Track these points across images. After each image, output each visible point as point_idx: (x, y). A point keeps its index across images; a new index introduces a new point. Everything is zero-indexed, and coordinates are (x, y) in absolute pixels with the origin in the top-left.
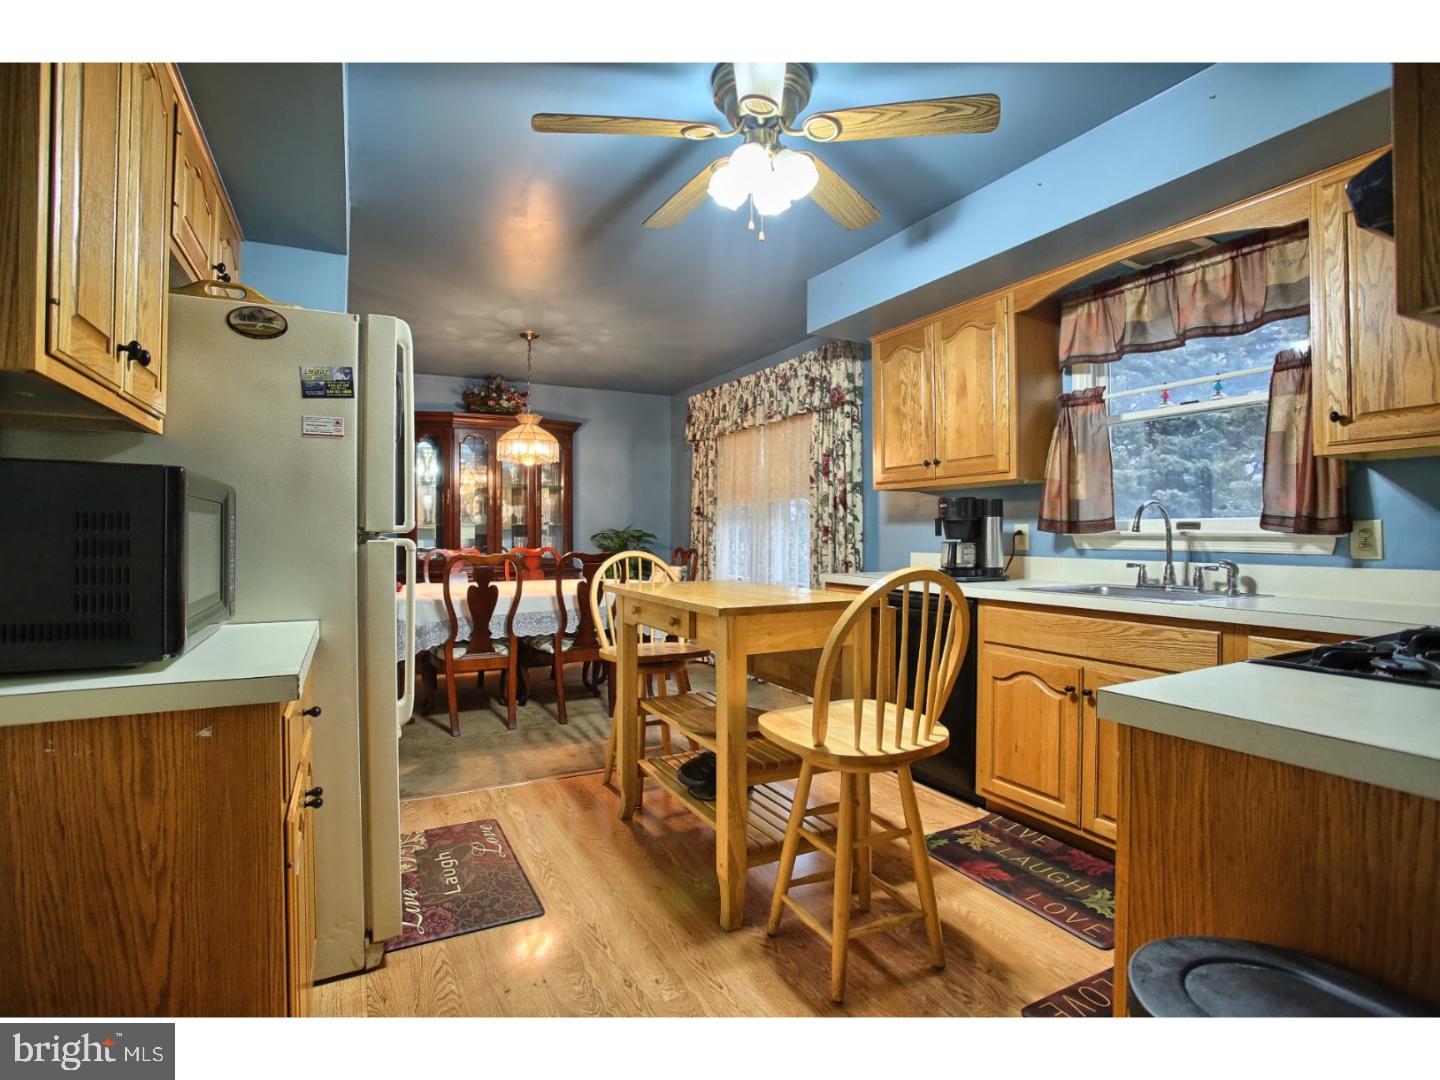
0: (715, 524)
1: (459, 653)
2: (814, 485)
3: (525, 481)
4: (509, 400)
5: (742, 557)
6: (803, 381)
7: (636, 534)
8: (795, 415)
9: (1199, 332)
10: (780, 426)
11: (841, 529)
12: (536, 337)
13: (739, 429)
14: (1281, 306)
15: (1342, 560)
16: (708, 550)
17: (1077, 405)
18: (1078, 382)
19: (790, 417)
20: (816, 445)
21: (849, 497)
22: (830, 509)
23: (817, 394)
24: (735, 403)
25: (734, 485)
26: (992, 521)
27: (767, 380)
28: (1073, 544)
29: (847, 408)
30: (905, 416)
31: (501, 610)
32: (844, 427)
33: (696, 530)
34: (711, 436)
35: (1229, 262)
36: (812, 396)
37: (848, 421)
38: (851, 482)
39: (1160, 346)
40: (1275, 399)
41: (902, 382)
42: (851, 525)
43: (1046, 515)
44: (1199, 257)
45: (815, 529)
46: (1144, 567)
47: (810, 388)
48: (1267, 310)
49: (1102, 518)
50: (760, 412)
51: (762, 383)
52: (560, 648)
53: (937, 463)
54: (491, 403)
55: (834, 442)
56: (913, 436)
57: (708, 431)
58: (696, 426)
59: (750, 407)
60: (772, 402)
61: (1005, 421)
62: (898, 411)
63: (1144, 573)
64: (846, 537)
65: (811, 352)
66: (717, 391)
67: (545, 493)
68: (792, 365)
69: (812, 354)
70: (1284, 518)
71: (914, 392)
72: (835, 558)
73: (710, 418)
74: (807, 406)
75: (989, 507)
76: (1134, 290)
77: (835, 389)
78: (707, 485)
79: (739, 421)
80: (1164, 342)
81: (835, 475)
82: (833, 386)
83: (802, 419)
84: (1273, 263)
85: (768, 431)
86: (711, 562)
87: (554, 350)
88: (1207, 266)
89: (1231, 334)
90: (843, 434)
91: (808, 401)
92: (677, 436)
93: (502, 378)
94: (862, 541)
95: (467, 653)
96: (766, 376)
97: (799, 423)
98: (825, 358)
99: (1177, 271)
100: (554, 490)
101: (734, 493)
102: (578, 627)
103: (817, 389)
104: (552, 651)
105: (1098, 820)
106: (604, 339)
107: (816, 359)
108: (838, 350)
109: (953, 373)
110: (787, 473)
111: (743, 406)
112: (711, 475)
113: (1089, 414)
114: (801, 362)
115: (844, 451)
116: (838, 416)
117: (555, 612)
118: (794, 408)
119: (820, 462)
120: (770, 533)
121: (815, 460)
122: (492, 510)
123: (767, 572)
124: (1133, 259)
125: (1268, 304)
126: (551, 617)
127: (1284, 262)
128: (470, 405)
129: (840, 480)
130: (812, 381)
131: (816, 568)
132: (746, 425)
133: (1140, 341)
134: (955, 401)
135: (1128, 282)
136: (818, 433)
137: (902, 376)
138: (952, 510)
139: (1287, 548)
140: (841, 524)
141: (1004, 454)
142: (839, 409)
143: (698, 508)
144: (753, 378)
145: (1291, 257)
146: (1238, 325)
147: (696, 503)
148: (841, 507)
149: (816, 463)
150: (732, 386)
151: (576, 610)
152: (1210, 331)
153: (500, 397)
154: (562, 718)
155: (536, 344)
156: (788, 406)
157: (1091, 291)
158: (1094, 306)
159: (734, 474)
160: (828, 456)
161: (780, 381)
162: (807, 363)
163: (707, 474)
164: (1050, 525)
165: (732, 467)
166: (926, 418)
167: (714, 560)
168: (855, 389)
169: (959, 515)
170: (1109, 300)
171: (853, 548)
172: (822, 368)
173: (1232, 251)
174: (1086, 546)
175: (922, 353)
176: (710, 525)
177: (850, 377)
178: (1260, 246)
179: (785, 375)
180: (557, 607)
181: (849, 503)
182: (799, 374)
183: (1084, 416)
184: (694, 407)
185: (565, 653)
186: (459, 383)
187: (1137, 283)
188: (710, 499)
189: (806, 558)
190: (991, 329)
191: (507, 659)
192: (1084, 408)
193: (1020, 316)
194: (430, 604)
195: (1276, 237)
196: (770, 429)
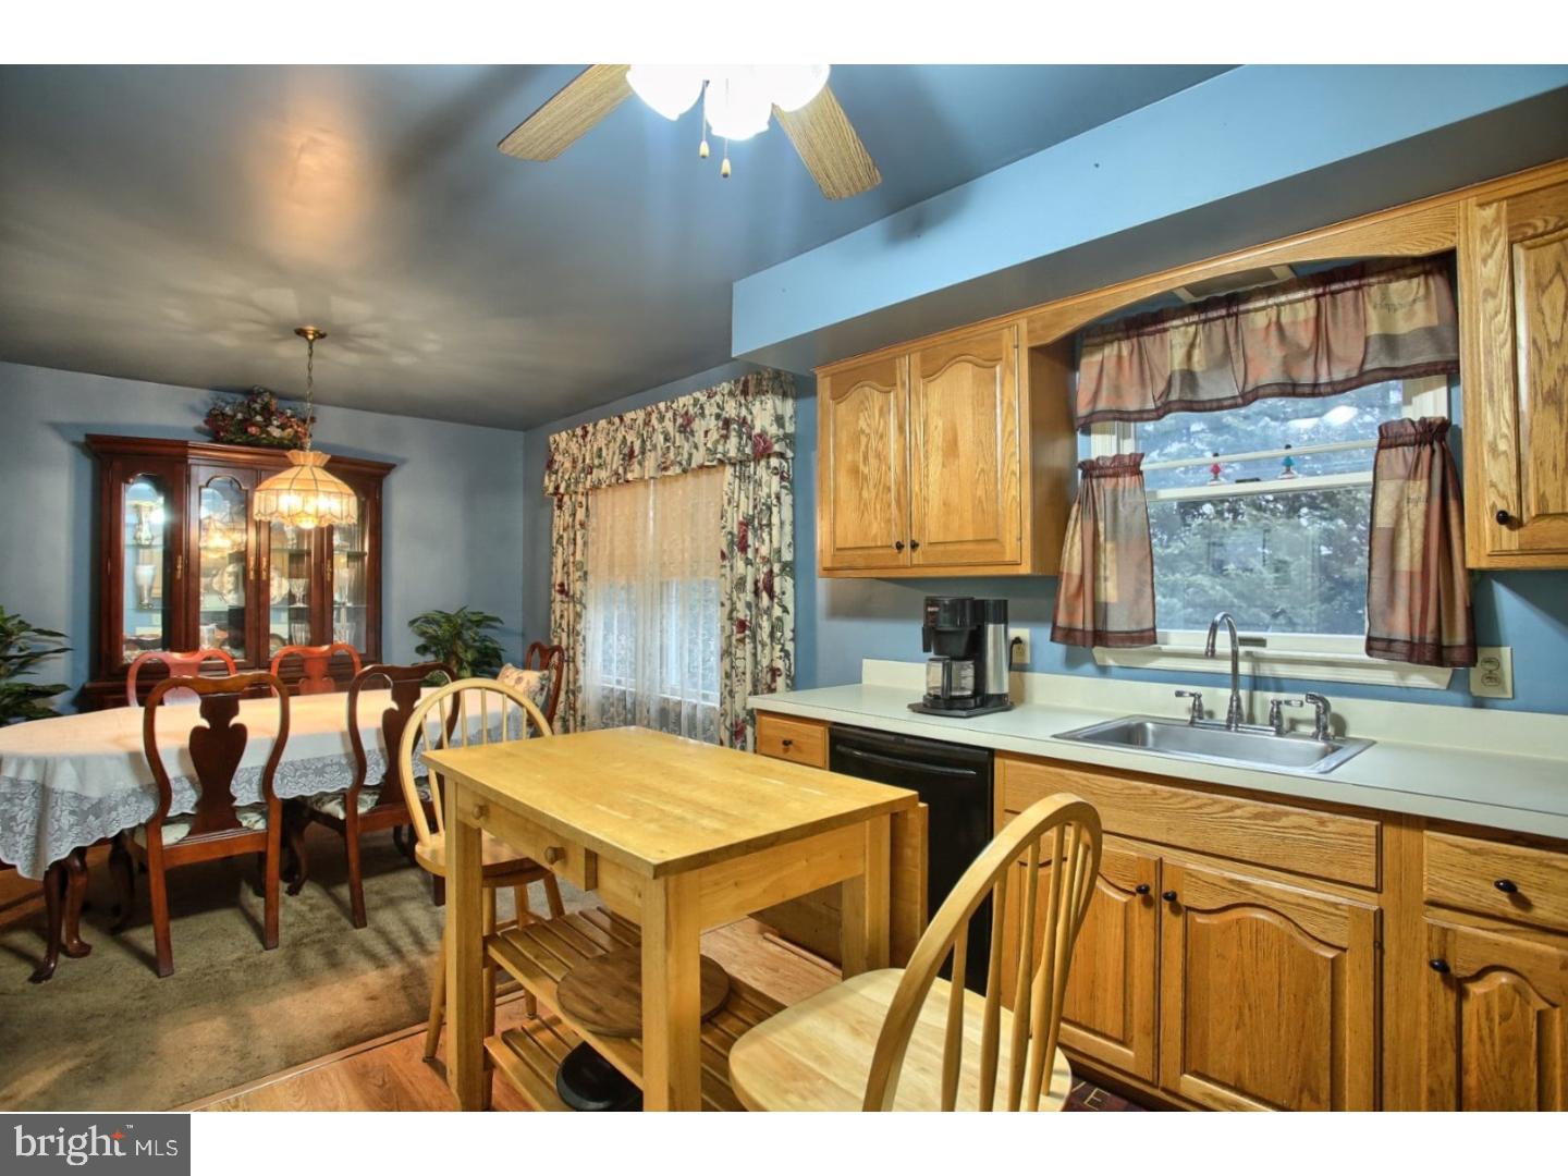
0: (585, 607)
1: (172, 835)
2: (727, 563)
3: (309, 543)
4: (282, 427)
5: (623, 652)
6: (712, 423)
7: (475, 618)
8: (701, 467)
9: (1276, 389)
10: (677, 480)
11: (766, 624)
12: (322, 336)
13: (619, 481)
14: (1387, 364)
15: (1458, 697)
16: (575, 642)
17: (1105, 476)
18: (1100, 446)
19: (693, 469)
20: (729, 509)
21: (777, 581)
22: (749, 597)
23: (733, 441)
24: (615, 446)
25: (612, 554)
26: (995, 630)
27: (662, 419)
28: (1093, 660)
29: (774, 462)
30: (865, 478)
31: (253, 759)
32: (770, 487)
33: (558, 614)
34: (580, 489)
35: (1313, 300)
36: (725, 442)
37: (776, 479)
38: (779, 561)
39: (1215, 405)
40: (1381, 483)
41: (863, 432)
42: (779, 619)
43: (1062, 621)
44: (1270, 292)
45: (729, 623)
46: (1200, 696)
47: (725, 432)
48: (1368, 367)
49: (1139, 629)
50: (651, 461)
51: (654, 421)
52: (356, 810)
53: (914, 546)
54: (253, 430)
55: (755, 507)
56: (878, 507)
57: (577, 482)
58: (560, 474)
59: (636, 453)
60: (668, 448)
61: (1015, 497)
62: (855, 471)
63: (1200, 705)
64: (772, 635)
65: (724, 384)
66: (590, 429)
67: (340, 560)
68: (696, 401)
69: (725, 386)
70: (1391, 641)
71: (880, 446)
72: (756, 663)
73: (580, 465)
74: (719, 456)
75: (991, 610)
76: (1182, 329)
77: (760, 436)
78: (574, 554)
79: (621, 471)
80: (1219, 400)
81: (757, 550)
82: (757, 430)
83: (709, 474)
84: (1375, 307)
85: (660, 487)
86: (579, 658)
87: (352, 358)
88: (1283, 304)
89: (1313, 395)
90: (769, 496)
91: (720, 449)
92: (533, 489)
93: (272, 394)
94: (793, 639)
95: (190, 834)
96: (660, 413)
97: (704, 478)
98: (745, 393)
99: (1243, 308)
100: (354, 557)
101: (611, 567)
102: (384, 777)
103: (733, 433)
104: (342, 816)
105: (1186, 1076)
106: (430, 348)
107: (731, 393)
108: (764, 383)
109: (937, 423)
110: (687, 544)
111: (626, 451)
112: (579, 541)
113: (1120, 488)
114: (709, 397)
115: (770, 520)
116: (762, 471)
117: (347, 755)
118: (699, 457)
119: (736, 531)
120: (661, 623)
121: (728, 529)
122: (254, 585)
123: (658, 674)
124: (1190, 288)
125: (1370, 357)
126: (339, 764)
127: (1388, 306)
128: (218, 433)
129: (764, 558)
130: (727, 423)
131: (728, 676)
132: (630, 476)
133: (1189, 397)
134: (940, 459)
135: (1173, 319)
136: (733, 493)
137: (862, 424)
138: (944, 616)
139: (1387, 677)
140: (765, 617)
141: (1014, 540)
142: (763, 463)
143: (562, 585)
144: (641, 415)
145: (1395, 300)
146: (1320, 384)
147: (558, 578)
148: (765, 595)
149: (730, 533)
150: (610, 422)
151: (381, 750)
152: (1289, 389)
153: (268, 422)
154: (358, 915)
155: (319, 346)
156: (690, 455)
157: (1122, 326)
158: (1125, 347)
159: (612, 541)
160: (747, 525)
161: (680, 421)
162: (718, 398)
163: (575, 540)
164: (1066, 635)
165: (609, 532)
166: (898, 484)
167: (584, 654)
168: (786, 436)
169: (953, 622)
170: (1147, 341)
171: (782, 650)
172: (741, 405)
173: (1317, 286)
174: (1111, 662)
175: (892, 394)
176: (578, 608)
177: (779, 420)
178: (1355, 283)
179: (687, 413)
180: (350, 748)
181: (777, 589)
182: (707, 412)
183: (1115, 490)
184: (557, 449)
185: (365, 817)
186: (202, 398)
187: (1186, 320)
188: (579, 574)
189: (714, 660)
190: (994, 367)
191: (264, 837)
192: (1114, 480)
193: (1033, 350)
194: (119, 758)
195: (1379, 273)
196: (664, 483)
